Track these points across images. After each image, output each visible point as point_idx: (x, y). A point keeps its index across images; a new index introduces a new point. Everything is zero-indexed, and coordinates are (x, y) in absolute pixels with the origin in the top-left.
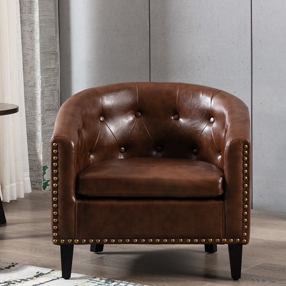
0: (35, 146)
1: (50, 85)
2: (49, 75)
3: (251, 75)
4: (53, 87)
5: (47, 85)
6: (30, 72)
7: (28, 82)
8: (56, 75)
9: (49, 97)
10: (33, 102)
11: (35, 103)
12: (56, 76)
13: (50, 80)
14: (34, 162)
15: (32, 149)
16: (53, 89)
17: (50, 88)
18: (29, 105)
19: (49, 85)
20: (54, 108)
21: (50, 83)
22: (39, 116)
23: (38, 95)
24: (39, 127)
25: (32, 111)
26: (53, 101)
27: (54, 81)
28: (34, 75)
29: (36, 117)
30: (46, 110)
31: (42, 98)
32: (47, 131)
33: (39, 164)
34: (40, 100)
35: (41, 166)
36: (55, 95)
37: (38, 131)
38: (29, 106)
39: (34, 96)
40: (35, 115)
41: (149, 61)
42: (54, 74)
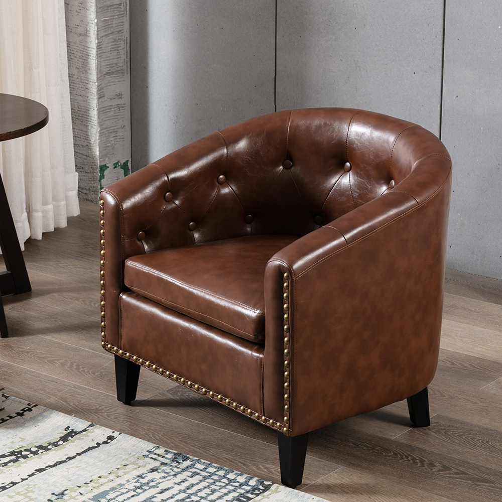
0: (86, 132)
1: (112, 33)
2: (111, 17)
3: (442, 48)
4: (117, 35)
5: (107, 33)
6: (80, 11)
7: (76, 26)
8: (122, 14)
9: (110, 53)
10: (84, 61)
11: (87, 63)
12: (122, 17)
13: (112, 24)
14: (85, 157)
15: (82, 137)
16: (117, 39)
17: (111, 37)
18: (77, 64)
19: (110, 32)
20: (119, 69)
21: (112, 30)
22: (94, 84)
23: (91, 51)
24: (94, 103)
25: (82, 75)
26: (118, 58)
27: (118, 24)
28: (85, 17)
29: (89, 86)
30: (105, 74)
31: (99, 56)
32: (107, 108)
33: (94, 163)
34: (95, 58)
35: (97, 166)
36: (121, 48)
37: (92, 109)
38: (78, 67)
39: (85, 50)
40: (87, 82)
41: (275, 6)
42: (118, 13)
